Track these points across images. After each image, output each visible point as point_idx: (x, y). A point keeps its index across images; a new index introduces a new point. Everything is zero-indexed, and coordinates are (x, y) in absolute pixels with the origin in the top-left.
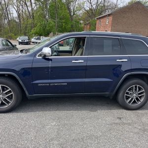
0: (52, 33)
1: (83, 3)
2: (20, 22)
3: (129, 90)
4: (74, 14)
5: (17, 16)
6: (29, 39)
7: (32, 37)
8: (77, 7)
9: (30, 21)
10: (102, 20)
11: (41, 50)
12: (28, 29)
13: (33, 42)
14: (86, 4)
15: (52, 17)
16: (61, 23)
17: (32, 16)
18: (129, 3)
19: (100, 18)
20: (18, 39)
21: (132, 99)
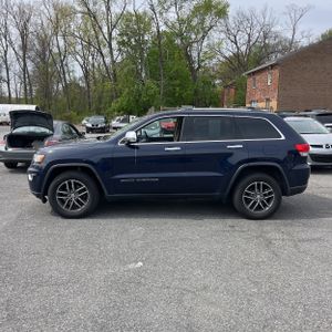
0: (153, 108)
1: (220, 44)
2: (88, 87)
3: (249, 189)
4: (200, 67)
5: (82, 75)
6: (106, 122)
7: (113, 118)
8: (206, 53)
9: (109, 85)
10: (258, 77)
11: (124, 135)
12: (103, 101)
13: (115, 128)
14: (224, 45)
15: (153, 75)
16: (171, 88)
17: (113, 74)
18: (322, 36)
19: (254, 73)
20: (84, 122)
21: (255, 203)
